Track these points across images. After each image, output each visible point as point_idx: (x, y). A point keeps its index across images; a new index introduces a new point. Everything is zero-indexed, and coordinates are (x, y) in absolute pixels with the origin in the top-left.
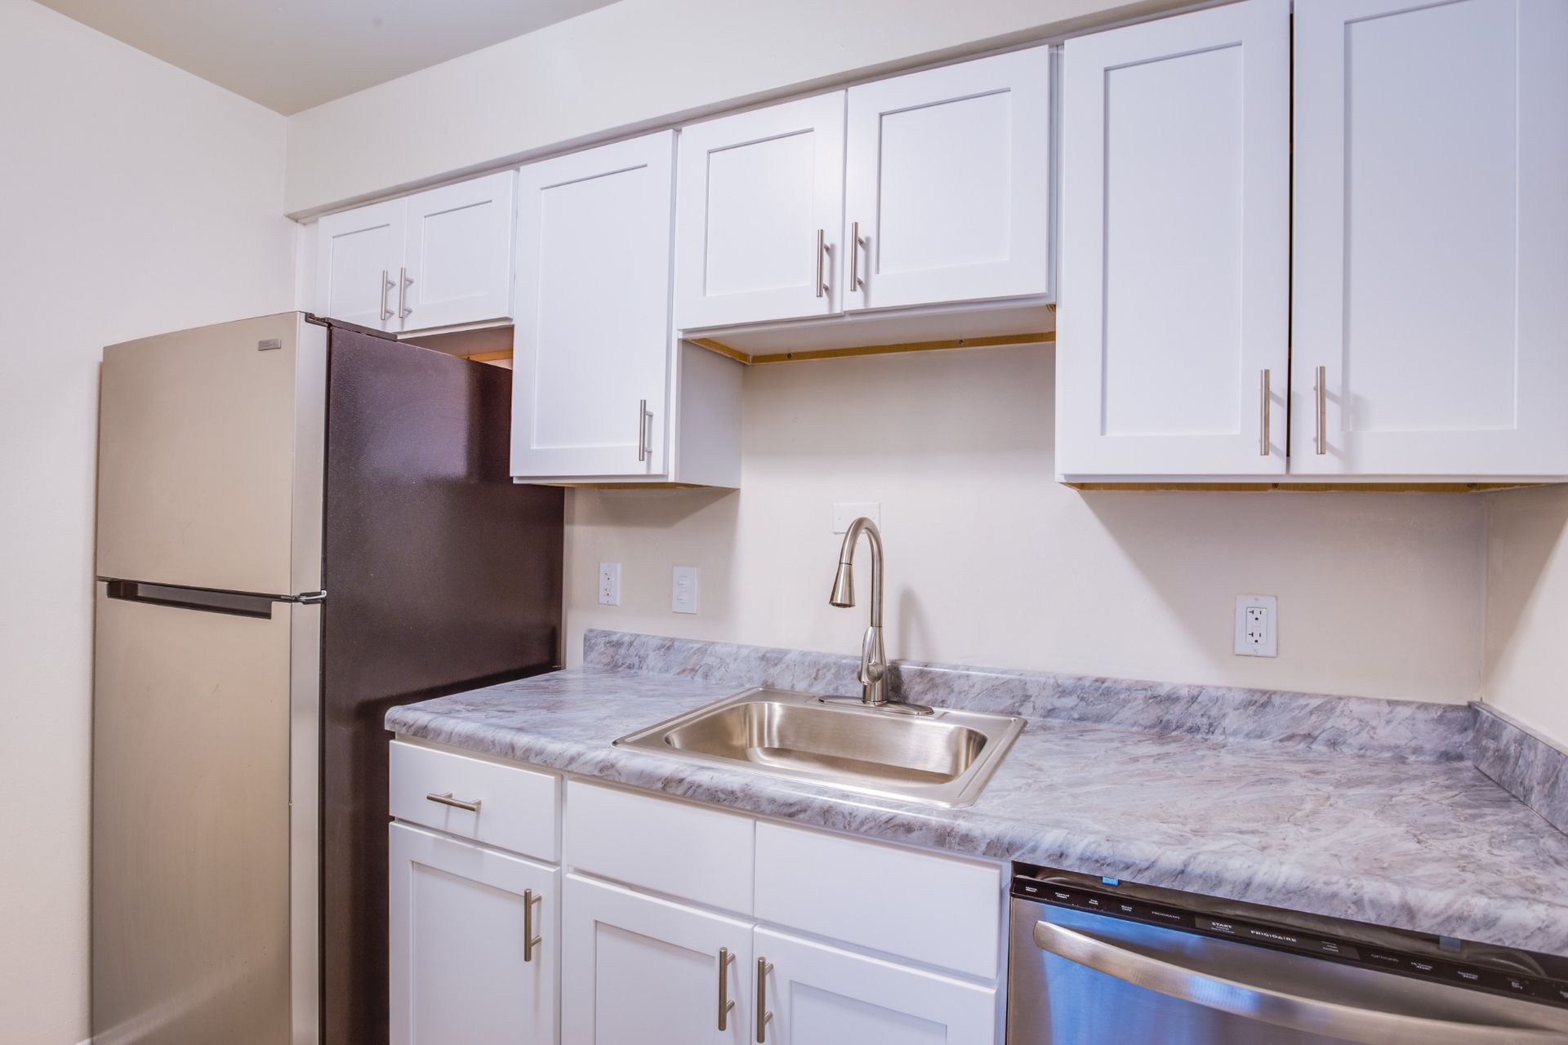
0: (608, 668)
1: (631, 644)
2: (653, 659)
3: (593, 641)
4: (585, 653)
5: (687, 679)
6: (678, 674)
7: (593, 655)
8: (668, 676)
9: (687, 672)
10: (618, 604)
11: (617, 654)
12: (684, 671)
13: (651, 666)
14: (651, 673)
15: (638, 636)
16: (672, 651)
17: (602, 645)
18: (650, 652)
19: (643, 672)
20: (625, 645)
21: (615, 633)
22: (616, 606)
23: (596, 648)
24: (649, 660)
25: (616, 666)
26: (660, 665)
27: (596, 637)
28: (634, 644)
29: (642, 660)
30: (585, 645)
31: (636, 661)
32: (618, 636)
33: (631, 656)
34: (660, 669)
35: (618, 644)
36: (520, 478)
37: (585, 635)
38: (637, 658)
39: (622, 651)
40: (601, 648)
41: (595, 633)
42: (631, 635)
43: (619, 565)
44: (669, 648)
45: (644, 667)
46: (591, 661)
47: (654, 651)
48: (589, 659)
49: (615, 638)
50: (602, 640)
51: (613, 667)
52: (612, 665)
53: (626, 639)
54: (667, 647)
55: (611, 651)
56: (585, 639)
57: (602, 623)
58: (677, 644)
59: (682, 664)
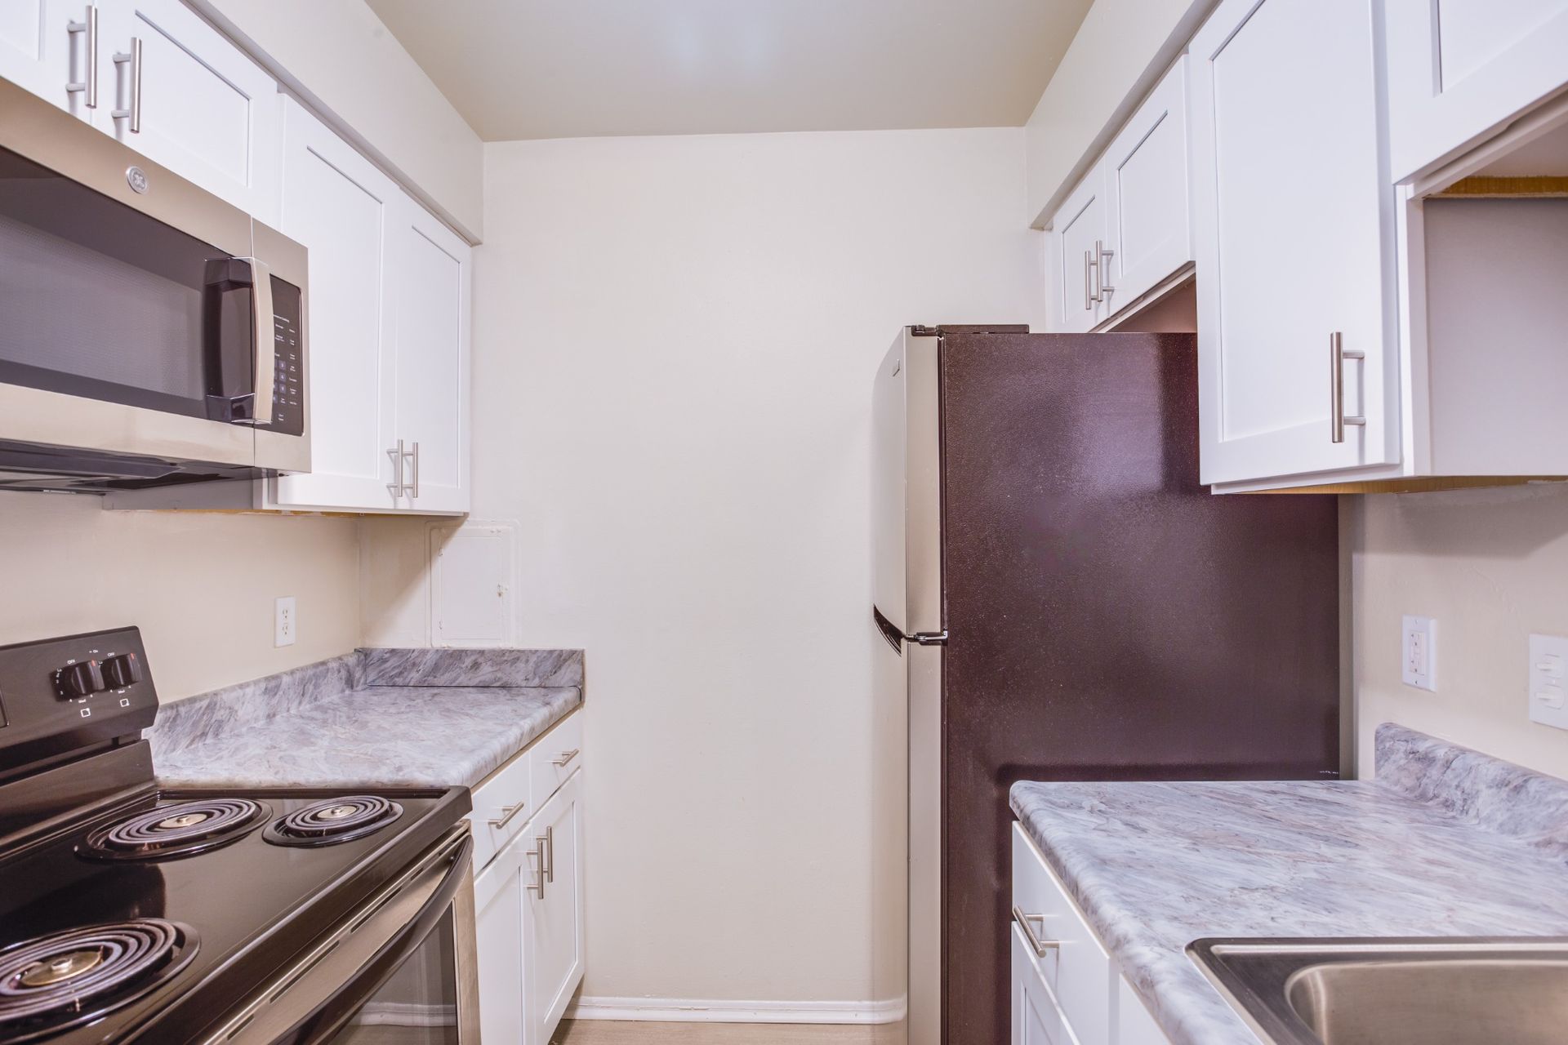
0: (1411, 796)
1: (1448, 764)
2: (1487, 801)
3: (1388, 745)
4: (1377, 761)
5: (1556, 860)
6: (1537, 845)
7: (1389, 768)
8: (1512, 841)
9: (1555, 847)
10: (1432, 687)
11: (1425, 775)
12: (1548, 843)
13: (1484, 814)
14: (1483, 827)
15: (1463, 751)
16: (1523, 795)
17: (1401, 755)
18: (1482, 787)
19: (1469, 821)
20: (1439, 764)
21: (1425, 737)
22: (1429, 691)
23: (1393, 757)
24: (1479, 802)
25: (1423, 796)
26: (1501, 817)
27: (1392, 738)
28: (1454, 765)
29: (1468, 798)
30: (1377, 750)
31: (1457, 796)
32: (1428, 744)
33: (1449, 787)
34: (1501, 825)
35: (1427, 759)
36: (1219, 485)
37: (1377, 733)
38: (1459, 793)
39: (1434, 772)
40: (1400, 758)
41: (1393, 731)
42: (1452, 747)
43: (1433, 624)
44: (1517, 789)
45: (1472, 812)
46: (1386, 778)
47: (1491, 787)
48: (1383, 771)
49: (1422, 747)
50: (1402, 747)
51: (1419, 798)
52: (1417, 793)
53: (1441, 753)
54: (1516, 783)
55: (1416, 767)
56: (1376, 739)
57: (1408, 718)
58: (1533, 786)
59: (1545, 828)
